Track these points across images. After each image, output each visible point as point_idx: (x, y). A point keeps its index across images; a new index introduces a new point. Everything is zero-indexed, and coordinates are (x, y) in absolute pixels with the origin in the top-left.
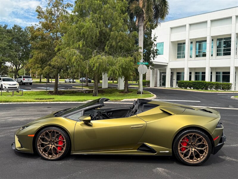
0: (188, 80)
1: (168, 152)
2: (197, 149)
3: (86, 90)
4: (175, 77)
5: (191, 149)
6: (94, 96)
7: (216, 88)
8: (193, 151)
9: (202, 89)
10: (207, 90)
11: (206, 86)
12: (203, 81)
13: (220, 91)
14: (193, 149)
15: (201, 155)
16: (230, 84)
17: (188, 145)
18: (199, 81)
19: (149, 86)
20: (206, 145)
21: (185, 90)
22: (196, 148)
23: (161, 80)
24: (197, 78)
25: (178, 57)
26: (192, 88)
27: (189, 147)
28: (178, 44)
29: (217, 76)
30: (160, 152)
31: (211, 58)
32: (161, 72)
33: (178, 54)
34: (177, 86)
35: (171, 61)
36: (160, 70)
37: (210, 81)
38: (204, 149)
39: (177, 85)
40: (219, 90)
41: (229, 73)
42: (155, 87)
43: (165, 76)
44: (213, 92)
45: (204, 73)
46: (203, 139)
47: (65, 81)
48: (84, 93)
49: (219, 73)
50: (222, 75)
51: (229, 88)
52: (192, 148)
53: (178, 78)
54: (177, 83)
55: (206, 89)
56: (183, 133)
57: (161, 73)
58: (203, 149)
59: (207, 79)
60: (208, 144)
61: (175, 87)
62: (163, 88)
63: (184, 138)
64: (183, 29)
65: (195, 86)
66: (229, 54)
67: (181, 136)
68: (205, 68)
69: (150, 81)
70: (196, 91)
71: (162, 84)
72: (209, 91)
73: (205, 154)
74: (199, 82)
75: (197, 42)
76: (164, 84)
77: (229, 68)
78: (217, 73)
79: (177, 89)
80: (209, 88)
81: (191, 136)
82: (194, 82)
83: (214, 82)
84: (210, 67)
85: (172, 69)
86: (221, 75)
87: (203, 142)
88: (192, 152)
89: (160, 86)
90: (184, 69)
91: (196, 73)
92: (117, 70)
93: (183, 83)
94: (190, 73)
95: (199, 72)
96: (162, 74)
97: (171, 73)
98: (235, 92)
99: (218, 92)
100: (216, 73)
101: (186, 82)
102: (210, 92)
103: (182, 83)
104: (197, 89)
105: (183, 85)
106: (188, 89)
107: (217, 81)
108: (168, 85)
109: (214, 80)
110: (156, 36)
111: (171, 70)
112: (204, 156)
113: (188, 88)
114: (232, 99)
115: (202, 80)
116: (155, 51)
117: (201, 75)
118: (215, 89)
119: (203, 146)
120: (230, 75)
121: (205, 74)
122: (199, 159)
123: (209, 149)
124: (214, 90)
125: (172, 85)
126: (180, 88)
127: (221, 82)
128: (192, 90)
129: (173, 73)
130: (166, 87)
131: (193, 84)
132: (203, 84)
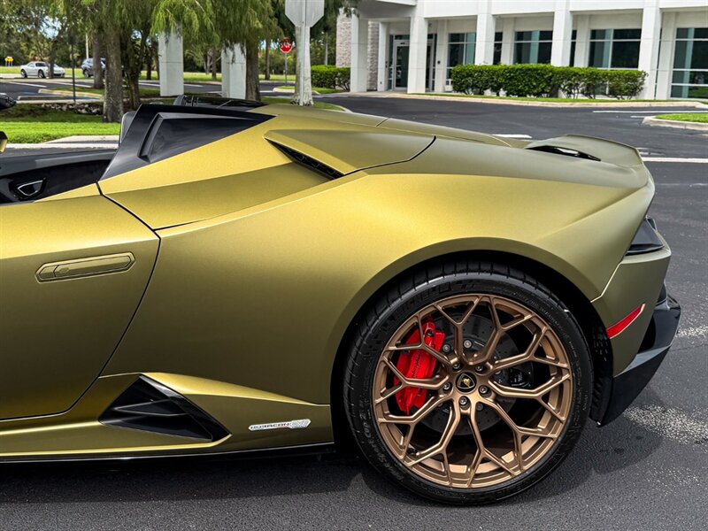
0: (490, 63)
1: (304, 423)
2: (498, 399)
3: (90, 105)
4: (442, 55)
5: (457, 396)
6: (107, 121)
7: (587, 89)
8: (472, 411)
9: (538, 95)
10: (557, 97)
11: (551, 83)
12: (542, 65)
13: (603, 102)
14: (475, 398)
15: (520, 430)
16: (640, 73)
17: (439, 369)
18: (527, 65)
19: (348, 90)
20: (560, 371)
21: (478, 100)
22: (489, 390)
23: (391, 63)
24: (520, 54)
26: (502, 93)
27: (450, 384)
29: (593, 46)
30: (253, 428)
32: (394, 32)
34: (450, 88)
36: (388, 25)
37: (567, 64)
38: (546, 397)
39: (447, 83)
40: (599, 97)
41: (638, 33)
42: (368, 91)
43: (407, 48)
44: (577, 105)
45: (547, 35)
46: (539, 330)
47: (23, 70)
48: (79, 113)
49: (602, 33)
50: (612, 40)
51: (636, 88)
52: (464, 388)
53: (455, 55)
54: (450, 74)
55: (553, 94)
56: (406, 296)
57: (391, 39)
58: (536, 394)
59: (559, 59)
60: (571, 359)
61: (443, 89)
62: (396, 94)
63: (415, 328)
65: (515, 82)
67: (392, 317)
68: (550, 17)
69: (349, 69)
70: (515, 101)
71: (394, 79)
72: (562, 102)
73: (549, 428)
74: (530, 69)
76: (402, 82)
77: (639, 14)
78: (594, 34)
79: (448, 99)
80: (563, 90)
81: (460, 310)
82: (511, 70)
83: (581, 66)
84: (572, 12)
85: (431, 22)
86: (609, 41)
87: (540, 352)
88: (465, 418)
89: (389, 87)
90: (473, 19)
91: (520, 35)
92: (193, 6)
93: (471, 75)
94: (499, 36)
95: (530, 33)
96: (397, 43)
97: (430, 36)
98: (654, 104)
99: (594, 105)
100: (589, 35)
101: (481, 71)
102: (567, 105)
103: (469, 76)
104: (521, 94)
105: (470, 80)
106: (489, 98)
107: (591, 63)
108: (416, 85)
109: (582, 62)
111: (430, 25)
112: (542, 439)
113: (488, 92)
114: (648, 127)
115: (539, 62)
117: (535, 42)
118: (582, 93)
119: (538, 374)
120: (639, 42)
121: (551, 39)
122: (509, 457)
123: (576, 395)
124: (580, 97)
125: (429, 84)
126: (459, 94)
127: (607, 68)
128: (503, 99)
129: (436, 35)
130: (409, 92)
131: (507, 79)
132: (543, 75)
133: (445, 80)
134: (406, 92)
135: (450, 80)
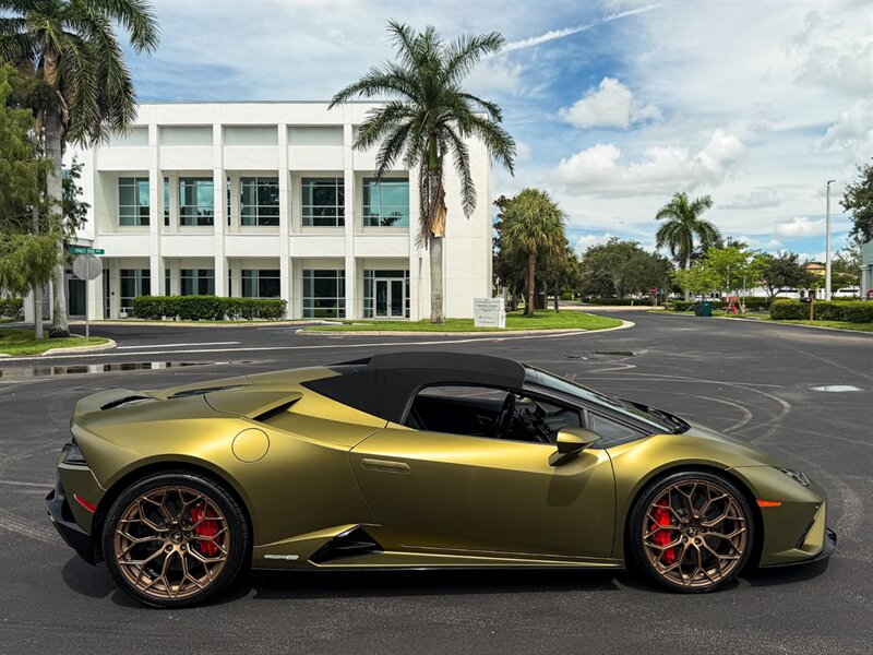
0: (164, 294)
4: (116, 287)
7: (245, 313)
9: (209, 318)
10: (222, 320)
11: (218, 309)
12: (207, 296)
16: (282, 302)
18: (190, 297)
19: (22, 319)
21: (157, 324)
24: (185, 287)
25: (123, 222)
26: (177, 318)
28: (122, 181)
29: (243, 280)
31: (227, 232)
33: (122, 211)
34: (124, 314)
35: (100, 233)
37: (227, 296)
39: (122, 311)
40: (254, 319)
41: (277, 273)
44: (242, 325)
45: (210, 273)
49: (250, 273)
50: (258, 278)
51: (281, 312)
53: (126, 289)
54: (124, 303)
55: (220, 318)
59: (220, 291)
61: (118, 317)
64: (140, 135)
65: (185, 310)
66: (276, 222)
68: (211, 260)
70: (189, 324)
72: (227, 323)
75: (181, 179)
77: (277, 260)
78: (244, 273)
79: (124, 323)
80: (227, 314)
82: (180, 300)
83: (237, 296)
84: (227, 257)
86: (255, 278)
90: (147, 260)
91: (184, 273)
93: (150, 305)
94: (168, 273)
95: (191, 271)
97: (104, 271)
98: (295, 323)
99: (253, 325)
100: (241, 273)
101: (158, 301)
102: (231, 326)
103: (148, 305)
104: (195, 318)
105: (149, 308)
106: (166, 322)
107: (244, 294)
108: (94, 313)
109: (237, 294)
110: (78, 163)
111: (105, 263)
113: (164, 318)
116: (78, 208)
117: (196, 278)
118: (242, 316)
120: (279, 280)
121: (214, 276)
124: (241, 319)
125: (107, 314)
126: (139, 320)
127: (256, 298)
128: (178, 323)
129: (108, 271)
130: (90, 319)
132: (212, 303)
133: (120, 308)
134: (85, 319)
135: (124, 308)
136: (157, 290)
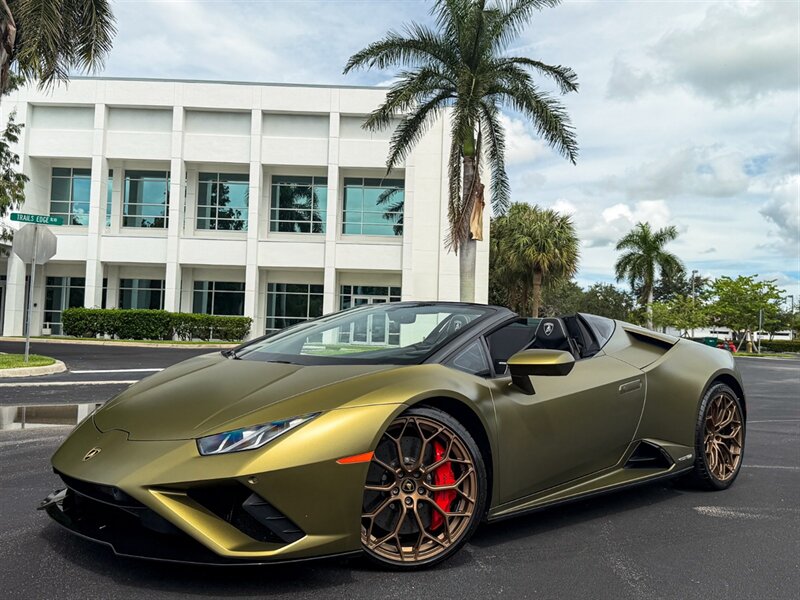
0: (99, 306)
4: (39, 297)
9: (155, 338)
10: (171, 339)
11: (167, 326)
13: (214, 344)
24: (124, 299)
28: (56, 171)
29: (195, 295)
31: (181, 235)
33: (54, 207)
34: (48, 331)
37: (177, 310)
39: (45, 326)
41: (241, 286)
45: (159, 284)
50: (214, 290)
54: (48, 318)
55: (169, 338)
59: (171, 305)
61: (38, 330)
64: (84, 118)
65: (124, 326)
68: (162, 267)
70: (130, 343)
72: (177, 343)
75: (127, 173)
77: (242, 270)
78: (196, 285)
79: (45, 340)
80: (178, 333)
83: (188, 312)
84: (181, 265)
86: (212, 292)
95: (131, 281)
100: (193, 285)
101: (93, 314)
102: (180, 346)
103: (81, 319)
104: (138, 337)
105: (83, 323)
107: (194, 310)
108: (13, 328)
109: (188, 309)
117: (136, 289)
118: (198, 336)
120: (244, 294)
121: (163, 287)
126: (69, 336)
128: (116, 341)
130: (5, 334)
131: (124, 322)
132: (161, 320)
133: (42, 323)
135: (48, 324)
136: (91, 301)
